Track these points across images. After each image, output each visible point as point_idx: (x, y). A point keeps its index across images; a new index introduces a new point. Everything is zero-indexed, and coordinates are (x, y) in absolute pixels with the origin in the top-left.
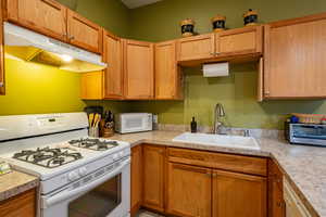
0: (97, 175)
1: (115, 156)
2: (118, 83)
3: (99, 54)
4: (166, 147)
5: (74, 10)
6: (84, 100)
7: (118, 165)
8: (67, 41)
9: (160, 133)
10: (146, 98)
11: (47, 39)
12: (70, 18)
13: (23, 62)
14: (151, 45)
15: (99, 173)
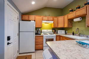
2: (57, 25)
3: (53, 21)
8: (48, 20)
12: (48, 17)
14: (63, 16)
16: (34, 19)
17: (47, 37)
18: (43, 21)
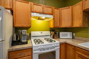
0: (47, 49)
1: (53, 45)
3: (52, 15)
4: (75, 46)
5: (46, 5)
6: (50, 28)
7: (54, 48)
8: (43, 13)
9: (75, 40)
10: (69, 27)
11: (39, 14)
12: (44, 7)
13: (36, 20)
14: (71, 7)
15: (48, 49)
16: (9, 7)
17: (40, 50)
18: (32, 14)
